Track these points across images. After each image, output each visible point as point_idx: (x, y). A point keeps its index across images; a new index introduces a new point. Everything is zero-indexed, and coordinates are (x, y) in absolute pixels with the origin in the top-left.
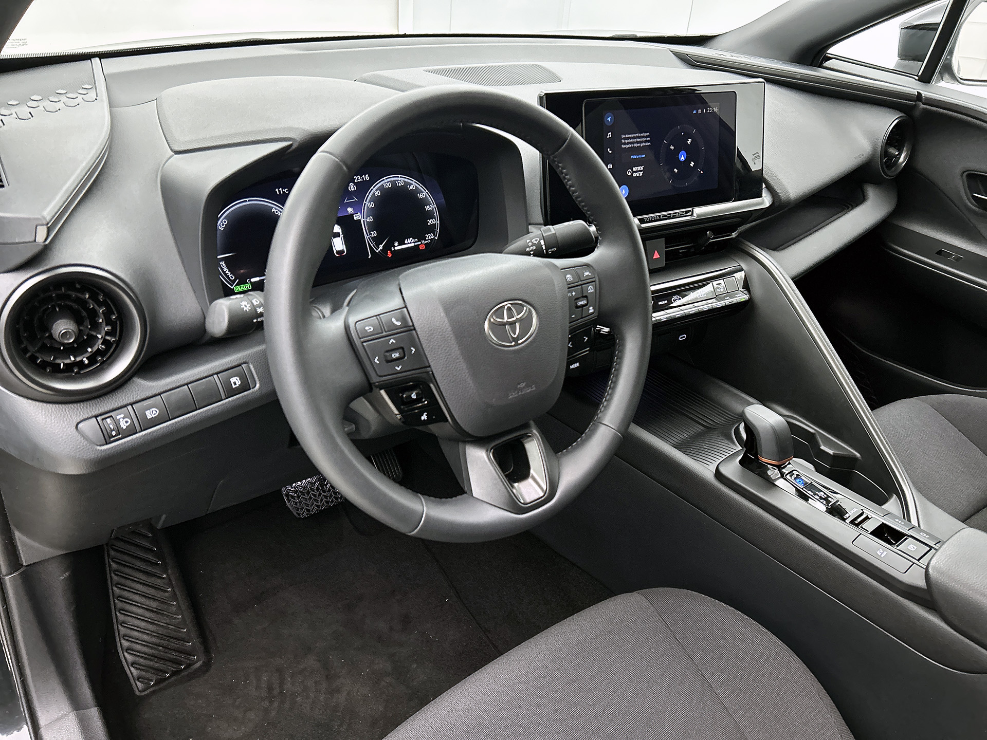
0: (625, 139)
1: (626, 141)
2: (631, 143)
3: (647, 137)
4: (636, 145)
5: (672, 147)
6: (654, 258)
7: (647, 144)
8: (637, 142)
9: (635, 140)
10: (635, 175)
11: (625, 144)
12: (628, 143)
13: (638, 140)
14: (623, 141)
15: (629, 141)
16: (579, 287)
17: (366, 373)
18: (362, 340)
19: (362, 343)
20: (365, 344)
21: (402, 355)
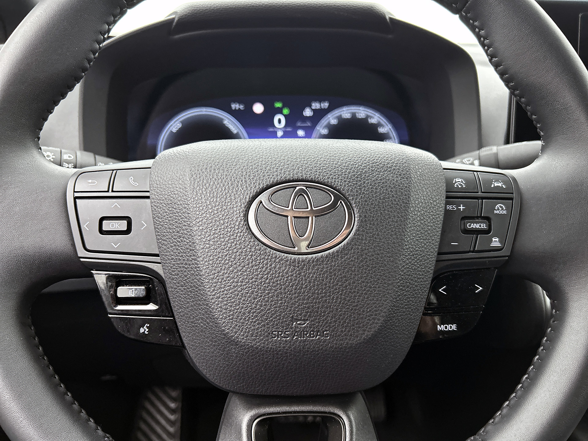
17: (73, 245)
18: (77, 195)
19: (75, 198)
20: (77, 201)
21: (125, 228)
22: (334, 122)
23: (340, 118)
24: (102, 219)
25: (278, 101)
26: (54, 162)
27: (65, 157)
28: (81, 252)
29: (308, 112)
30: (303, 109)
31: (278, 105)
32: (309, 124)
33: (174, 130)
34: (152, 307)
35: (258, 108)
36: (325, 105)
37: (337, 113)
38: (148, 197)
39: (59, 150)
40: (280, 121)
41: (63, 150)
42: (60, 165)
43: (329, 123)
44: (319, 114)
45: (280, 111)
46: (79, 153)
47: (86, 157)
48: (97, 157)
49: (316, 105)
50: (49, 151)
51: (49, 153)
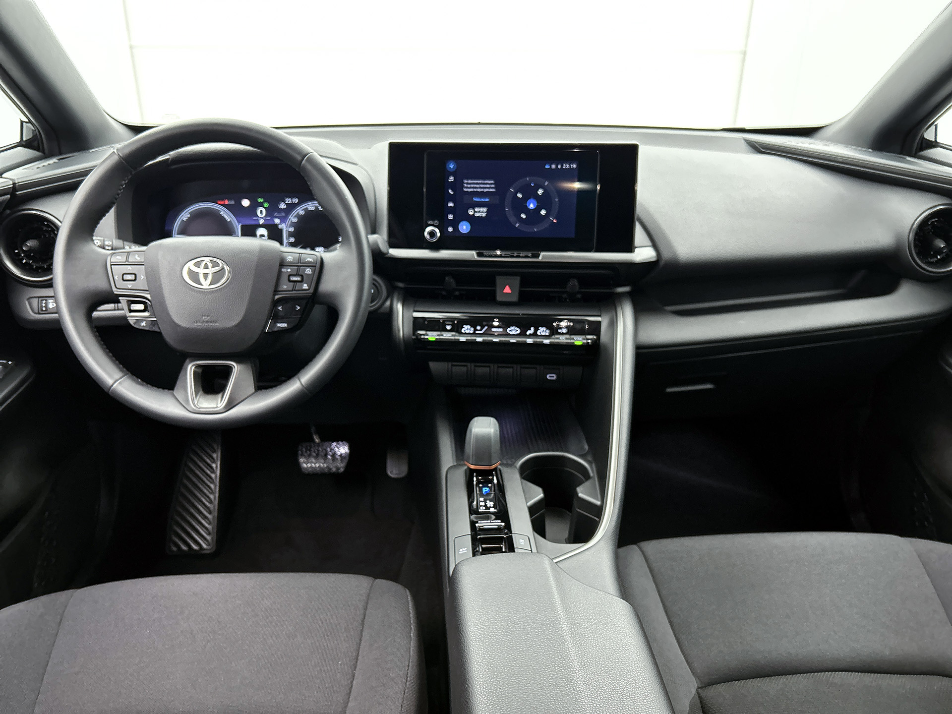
0: (467, 183)
1: (469, 186)
2: (473, 188)
3: (491, 184)
4: (479, 190)
5: (520, 196)
6: (504, 292)
7: (491, 190)
8: (480, 188)
9: (478, 186)
10: (477, 215)
11: (467, 188)
12: (471, 188)
13: (482, 186)
14: (465, 185)
15: (472, 186)
16: (295, 267)
17: (110, 284)
18: (112, 263)
19: (111, 265)
20: (112, 266)
21: (134, 279)
22: (302, 213)
23: (306, 210)
24: (123, 274)
25: (261, 198)
26: (99, 247)
27: (107, 243)
28: (114, 289)
29: (282, 206)
30: (279, 204)
31: (260, 200)
32: (283, 214)
33: (185, 219)
34: (146, 314)
35: (246, 203)
36: (296, 200)
37: (304, 206)
38: (143, 265)
39: (103, 239)
40: (261, 212)
41: (105, 239)
42: (104, 248)
43: (298, 213)
44: (291, 207)
45: (261, 205)
46: (114, 241)
47: (118, 243)
48: (125, 243)
49: (288, 201)
50: (97, 240)
51: (97, 241)
